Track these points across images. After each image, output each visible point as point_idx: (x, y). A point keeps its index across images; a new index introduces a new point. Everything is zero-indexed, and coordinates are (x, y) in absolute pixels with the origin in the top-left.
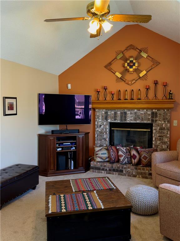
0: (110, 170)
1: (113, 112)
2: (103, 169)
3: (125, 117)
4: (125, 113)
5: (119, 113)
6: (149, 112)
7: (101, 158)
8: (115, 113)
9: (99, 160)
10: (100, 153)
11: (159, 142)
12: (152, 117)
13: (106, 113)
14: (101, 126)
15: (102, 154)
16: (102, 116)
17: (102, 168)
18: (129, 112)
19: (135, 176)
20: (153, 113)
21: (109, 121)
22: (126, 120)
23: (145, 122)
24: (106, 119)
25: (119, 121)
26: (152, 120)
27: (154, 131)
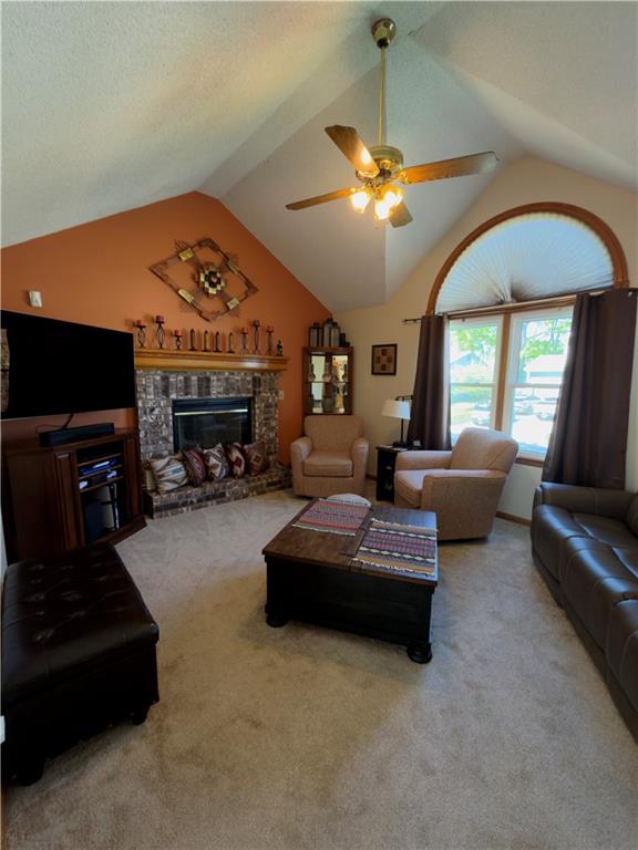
0: (199, 501)
1: (182, 378)
2: (185, 504)
3: (208, 387)
4: (208, 380)
5: (194, 378)
6: (249, 378)
7: (174, 482)
8: (187, 380)
9: (170, 486)
10: (169, 470)
11: (264, 429)
12: (254, 386)
13: (165, 379)
14: (152, 410)
15: (175, 472)
16: (155, 387)
17: (181, 502)
18: (214, 378)
19: (245, 496)
20: (254, 379)
21: (173, 396)
22: (209, 393)
23: (244, 395)
24: (166, 392)
25: (195, 397)
26: (254, 392)
27: (257, 411)
